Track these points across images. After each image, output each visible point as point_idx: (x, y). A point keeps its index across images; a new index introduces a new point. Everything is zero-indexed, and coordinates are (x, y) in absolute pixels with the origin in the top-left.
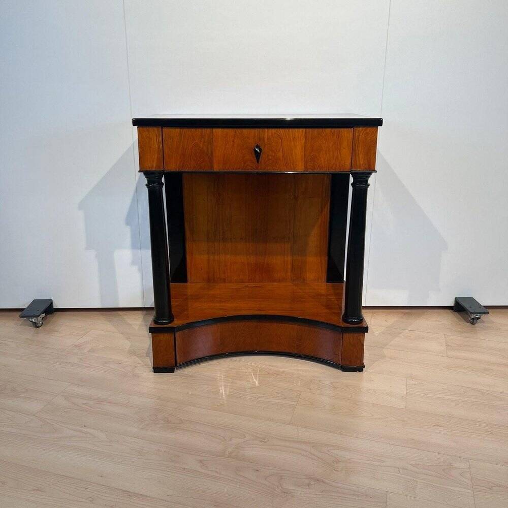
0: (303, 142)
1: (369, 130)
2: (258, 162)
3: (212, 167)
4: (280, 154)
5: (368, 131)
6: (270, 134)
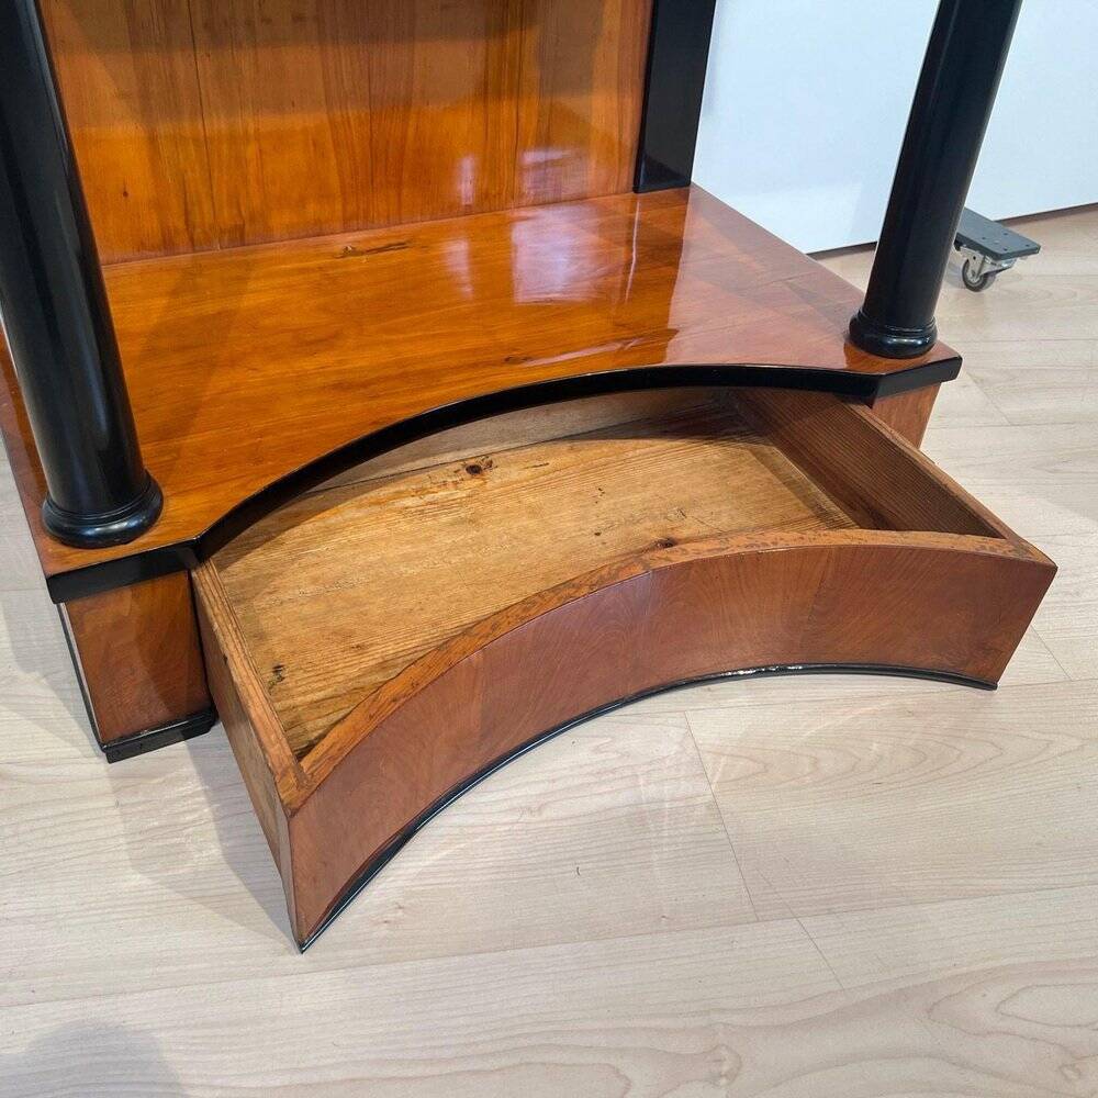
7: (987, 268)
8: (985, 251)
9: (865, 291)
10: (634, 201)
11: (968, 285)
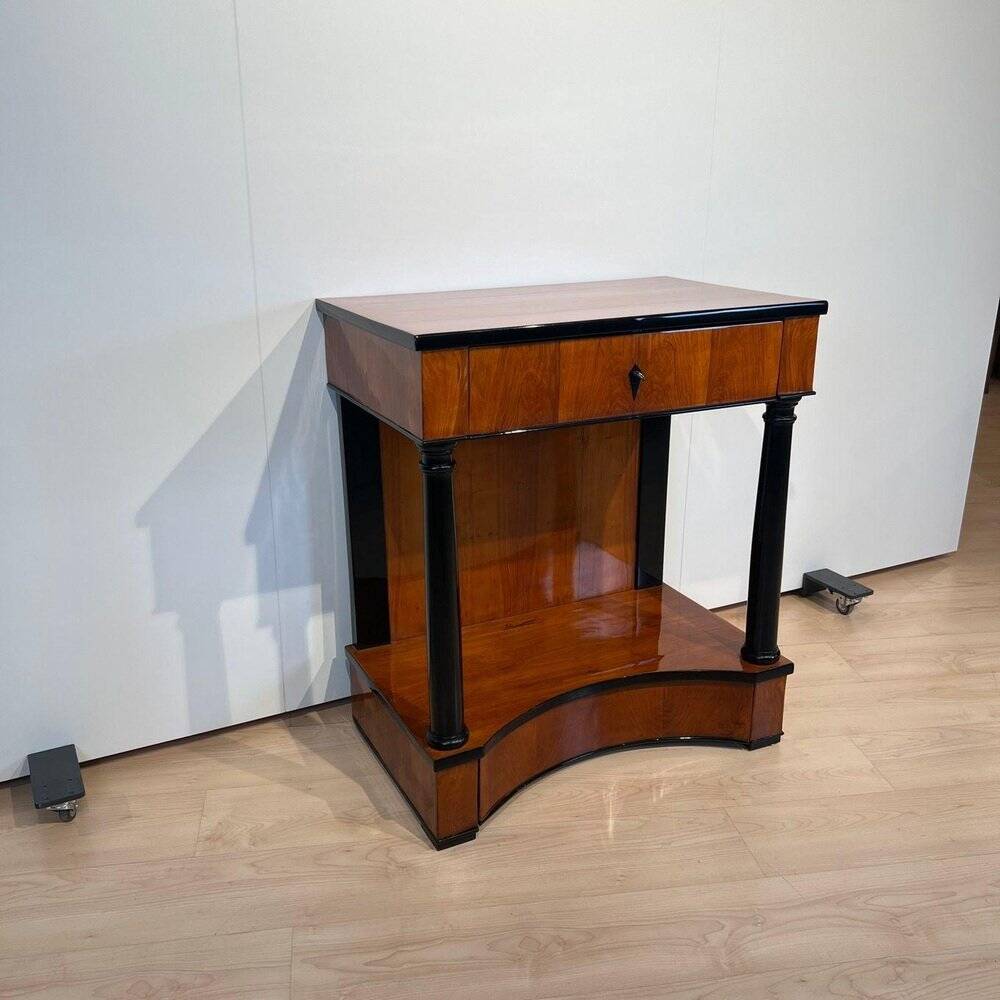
0: (708, 352)
1: (808, 321)
2: (634, 395)
3: (556, 416)
4: (670, 379)
5: (805, 323)
6: (657, 344)
7: (848, 603)
8: (846, 596)
9: (745, 630)
10: (636, 594)
11: (840, 611)
